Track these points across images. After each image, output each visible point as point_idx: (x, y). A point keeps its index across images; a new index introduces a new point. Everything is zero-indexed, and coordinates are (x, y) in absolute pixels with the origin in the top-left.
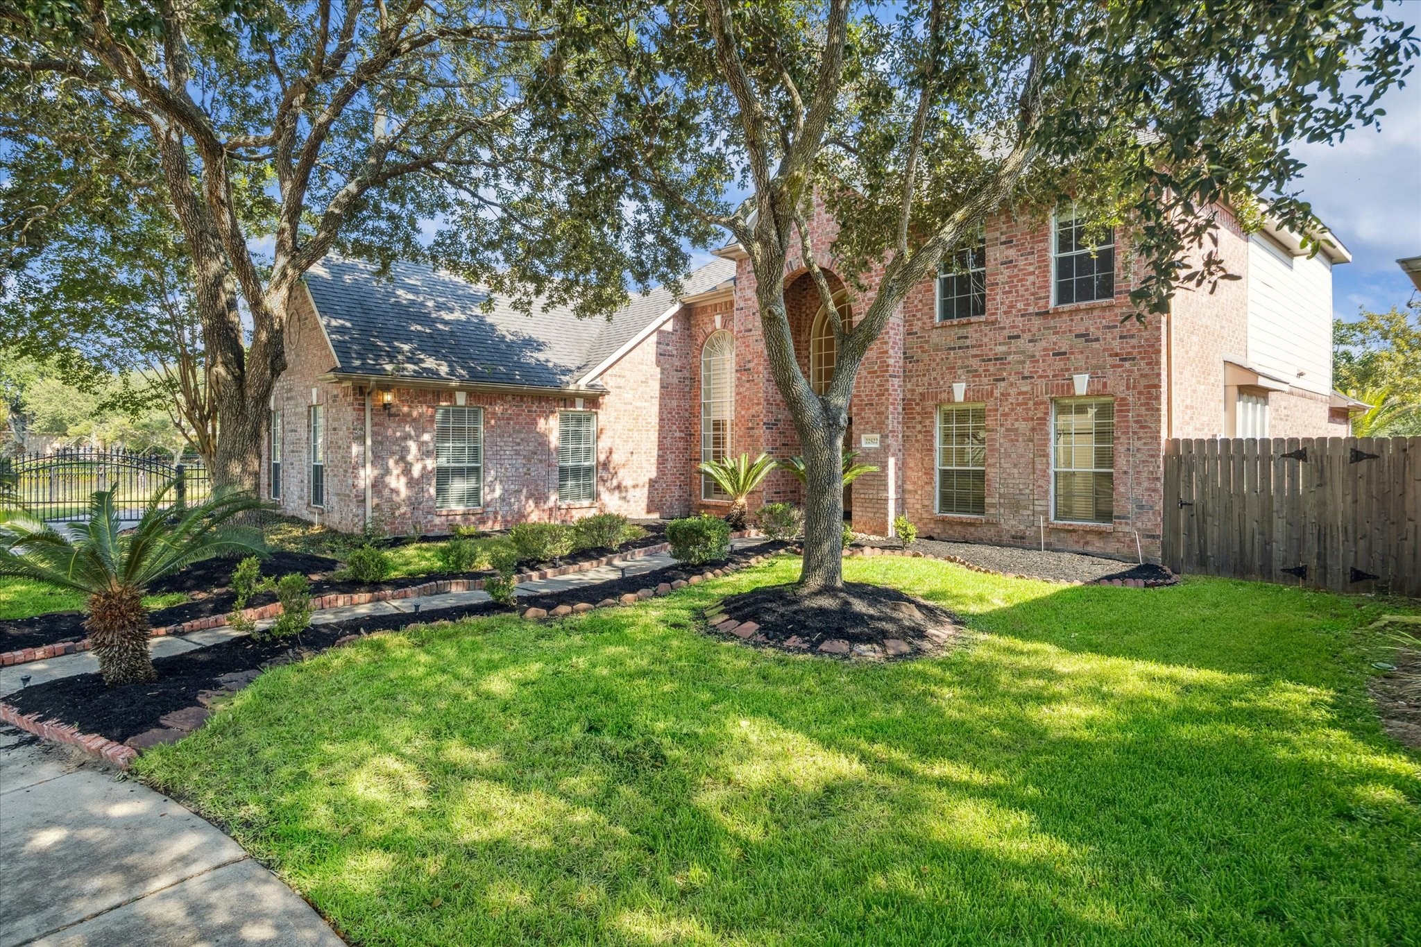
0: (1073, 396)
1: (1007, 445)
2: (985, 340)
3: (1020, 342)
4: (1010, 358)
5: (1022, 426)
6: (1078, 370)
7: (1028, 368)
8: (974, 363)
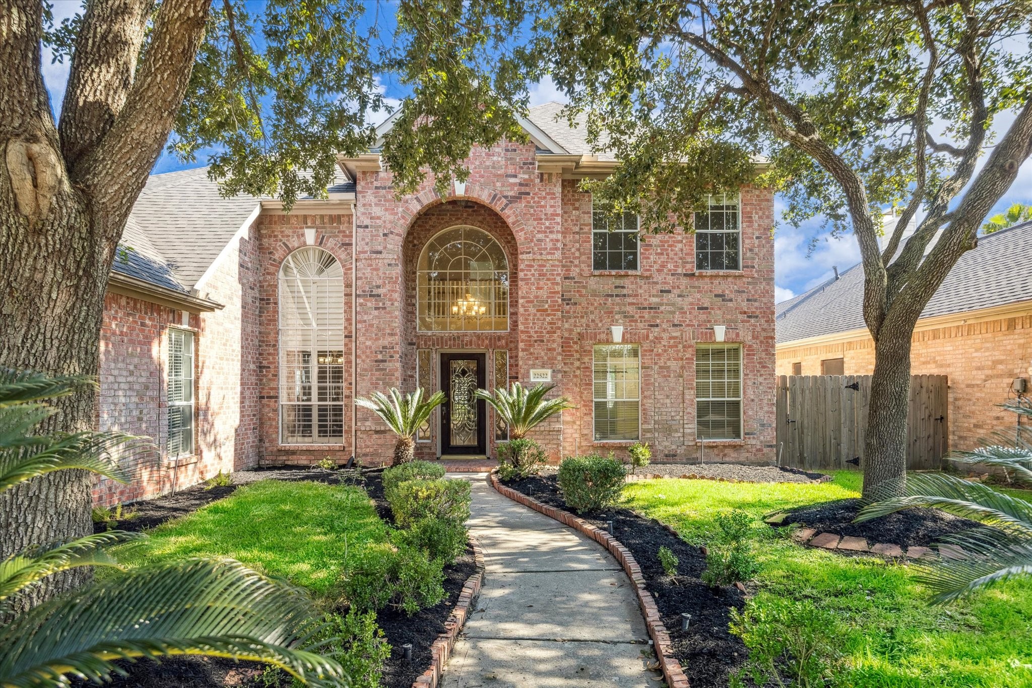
0: (714, 342)
1: (660, 380)
2: (640, 291)
3: (671, 296)
4: (662, 308)
5: (673, 364)
6: (717, 323)
7: (677, 318)
8: (631, 310)
